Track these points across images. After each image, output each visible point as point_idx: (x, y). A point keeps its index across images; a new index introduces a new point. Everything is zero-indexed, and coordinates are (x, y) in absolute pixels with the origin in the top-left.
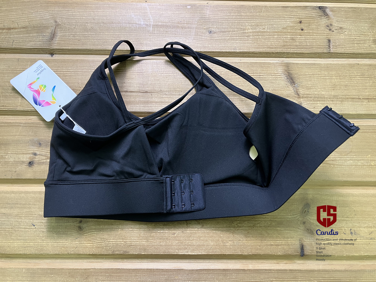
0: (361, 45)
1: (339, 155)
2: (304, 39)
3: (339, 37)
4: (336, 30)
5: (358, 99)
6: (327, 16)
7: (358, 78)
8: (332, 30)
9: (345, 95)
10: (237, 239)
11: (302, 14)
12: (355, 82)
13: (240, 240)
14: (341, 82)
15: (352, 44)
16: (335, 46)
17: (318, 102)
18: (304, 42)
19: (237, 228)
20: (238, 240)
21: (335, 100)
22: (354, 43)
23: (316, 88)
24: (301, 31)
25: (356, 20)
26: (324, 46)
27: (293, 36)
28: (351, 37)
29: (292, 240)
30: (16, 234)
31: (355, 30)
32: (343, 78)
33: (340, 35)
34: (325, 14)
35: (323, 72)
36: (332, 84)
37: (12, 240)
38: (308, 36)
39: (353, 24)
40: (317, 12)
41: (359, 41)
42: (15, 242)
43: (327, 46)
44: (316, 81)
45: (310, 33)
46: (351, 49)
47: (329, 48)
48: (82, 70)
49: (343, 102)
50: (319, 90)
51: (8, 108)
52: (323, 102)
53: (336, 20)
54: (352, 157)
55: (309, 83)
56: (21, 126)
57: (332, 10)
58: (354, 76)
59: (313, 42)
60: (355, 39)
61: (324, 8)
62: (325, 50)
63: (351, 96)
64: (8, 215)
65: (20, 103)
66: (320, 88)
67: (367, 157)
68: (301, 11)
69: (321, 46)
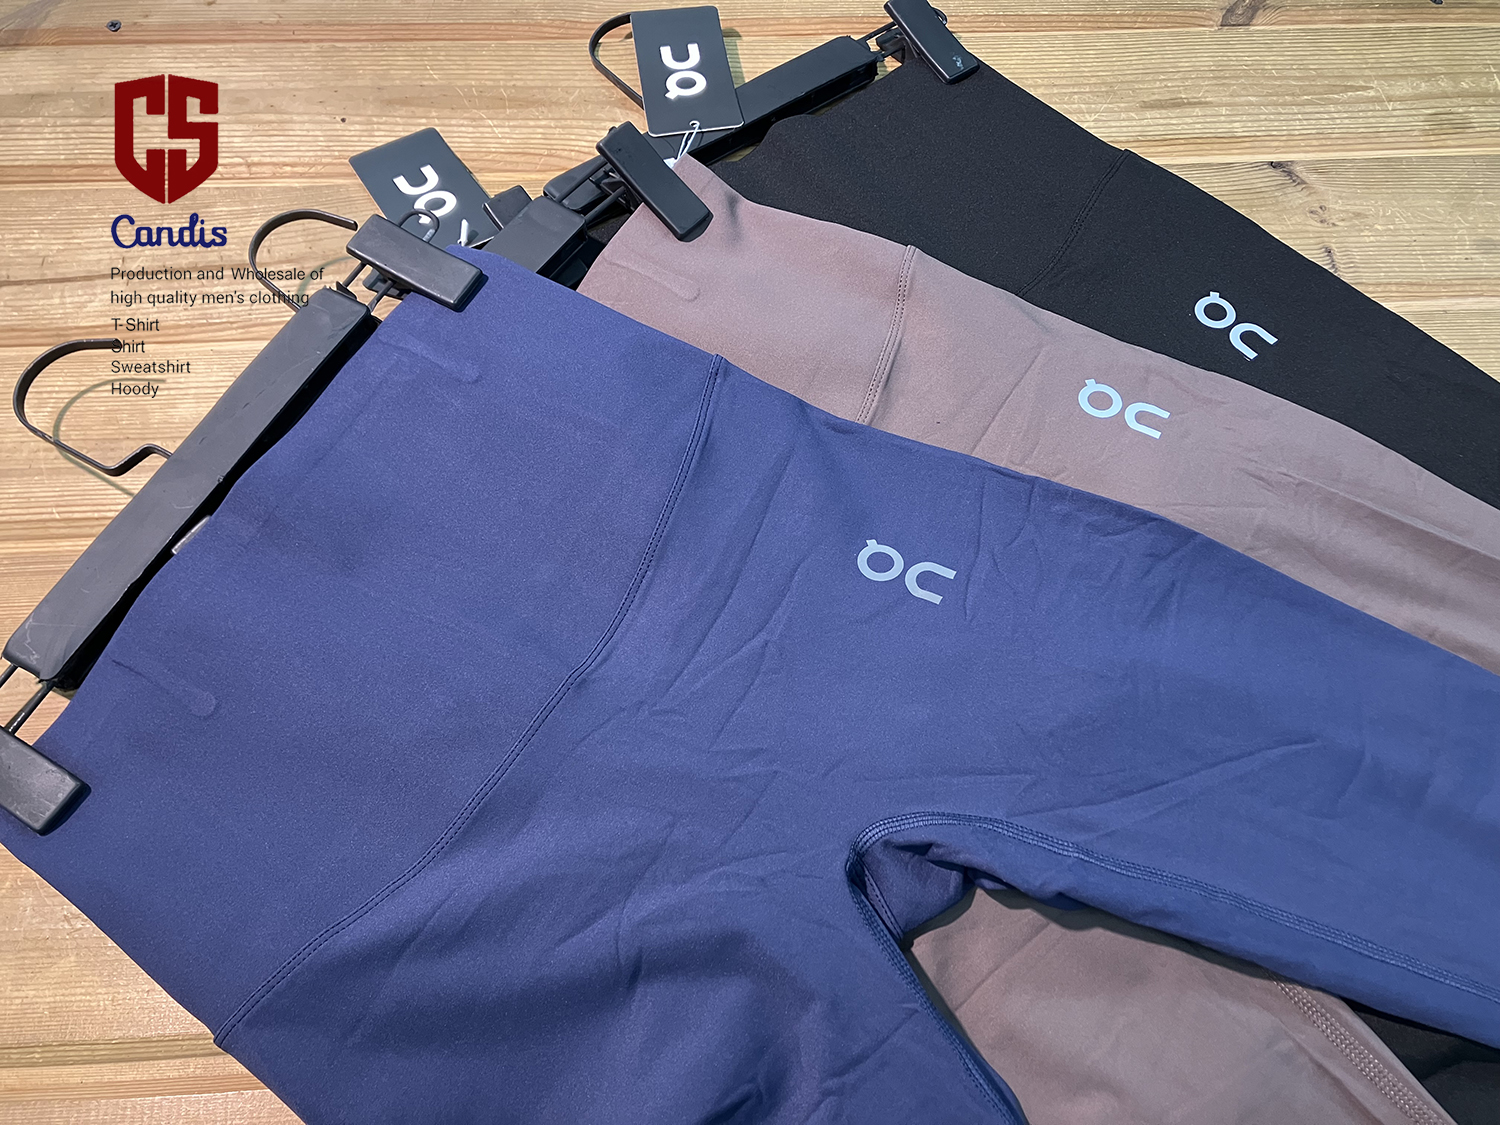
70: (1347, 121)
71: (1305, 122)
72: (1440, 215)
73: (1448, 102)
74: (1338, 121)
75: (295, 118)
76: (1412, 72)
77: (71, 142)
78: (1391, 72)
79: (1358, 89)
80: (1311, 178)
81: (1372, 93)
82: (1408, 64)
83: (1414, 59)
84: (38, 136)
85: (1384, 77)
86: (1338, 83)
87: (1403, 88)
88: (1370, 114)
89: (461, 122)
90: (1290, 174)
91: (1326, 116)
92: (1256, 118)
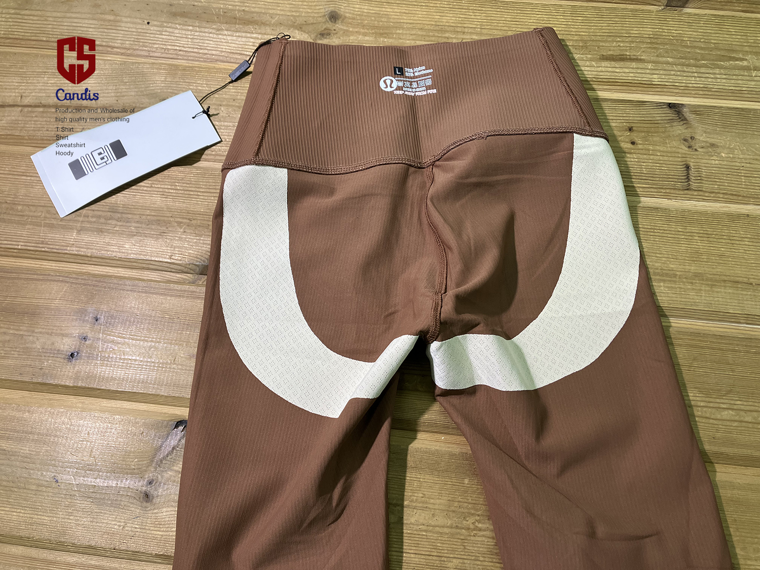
0: (754, 179)
1: (703, 395)
2: (637, 160)
3: (709, 162)
4: (702, 148)
5: (747, 283)
6: (685, 122)
7: (747, 243)
8: (695, 148)
9: (719, 273)
10: (472, 556)
11: (634, 115)
12: (741, 251)
13: (477, 558)
14: (712, 248)
15: (734, 177)
16: (699, 178)
17: (662, 284)
18: (636, 166)
19: (474, 532)
20: (473, 558)
21: (696, 283)
22: (740, 174)
23: (658, 255)
24: (630, 146)
25: (744, 132)
26: (678, 177)
28: (734, 164)
30: (19, 494)
31: (741, 150)
32: (715, 240)
33: (712, 158)
34: (680, 118)
35: (673, 226)
36: (692, 251)
37: (9, 505)
38: (645, 156)
39: (738, 140)
40: (664, 112)
41: (750, 172)
42: (15, 510)
43: (683, 176)
44: (658, 242)
45: (649, 150)
46: (733, 185)
47: (687, 180)
48: (199, 188)
49: (714, 287)
50: (663, 259)
51: (51, 246)
52: (673, 285)
53: (703, 131)
54: (732, 402)
56: (68, 282)
57: (696, 110)
58: (737, 239)
59: (655, 168)
60: (742, 168)
61: (678, 107)
62: (679, 183)
63: (732, 277)
64: (11, 453)
65: (75, 240)
66: (665, 256)
68: (632, 109)
69: (670, 176)
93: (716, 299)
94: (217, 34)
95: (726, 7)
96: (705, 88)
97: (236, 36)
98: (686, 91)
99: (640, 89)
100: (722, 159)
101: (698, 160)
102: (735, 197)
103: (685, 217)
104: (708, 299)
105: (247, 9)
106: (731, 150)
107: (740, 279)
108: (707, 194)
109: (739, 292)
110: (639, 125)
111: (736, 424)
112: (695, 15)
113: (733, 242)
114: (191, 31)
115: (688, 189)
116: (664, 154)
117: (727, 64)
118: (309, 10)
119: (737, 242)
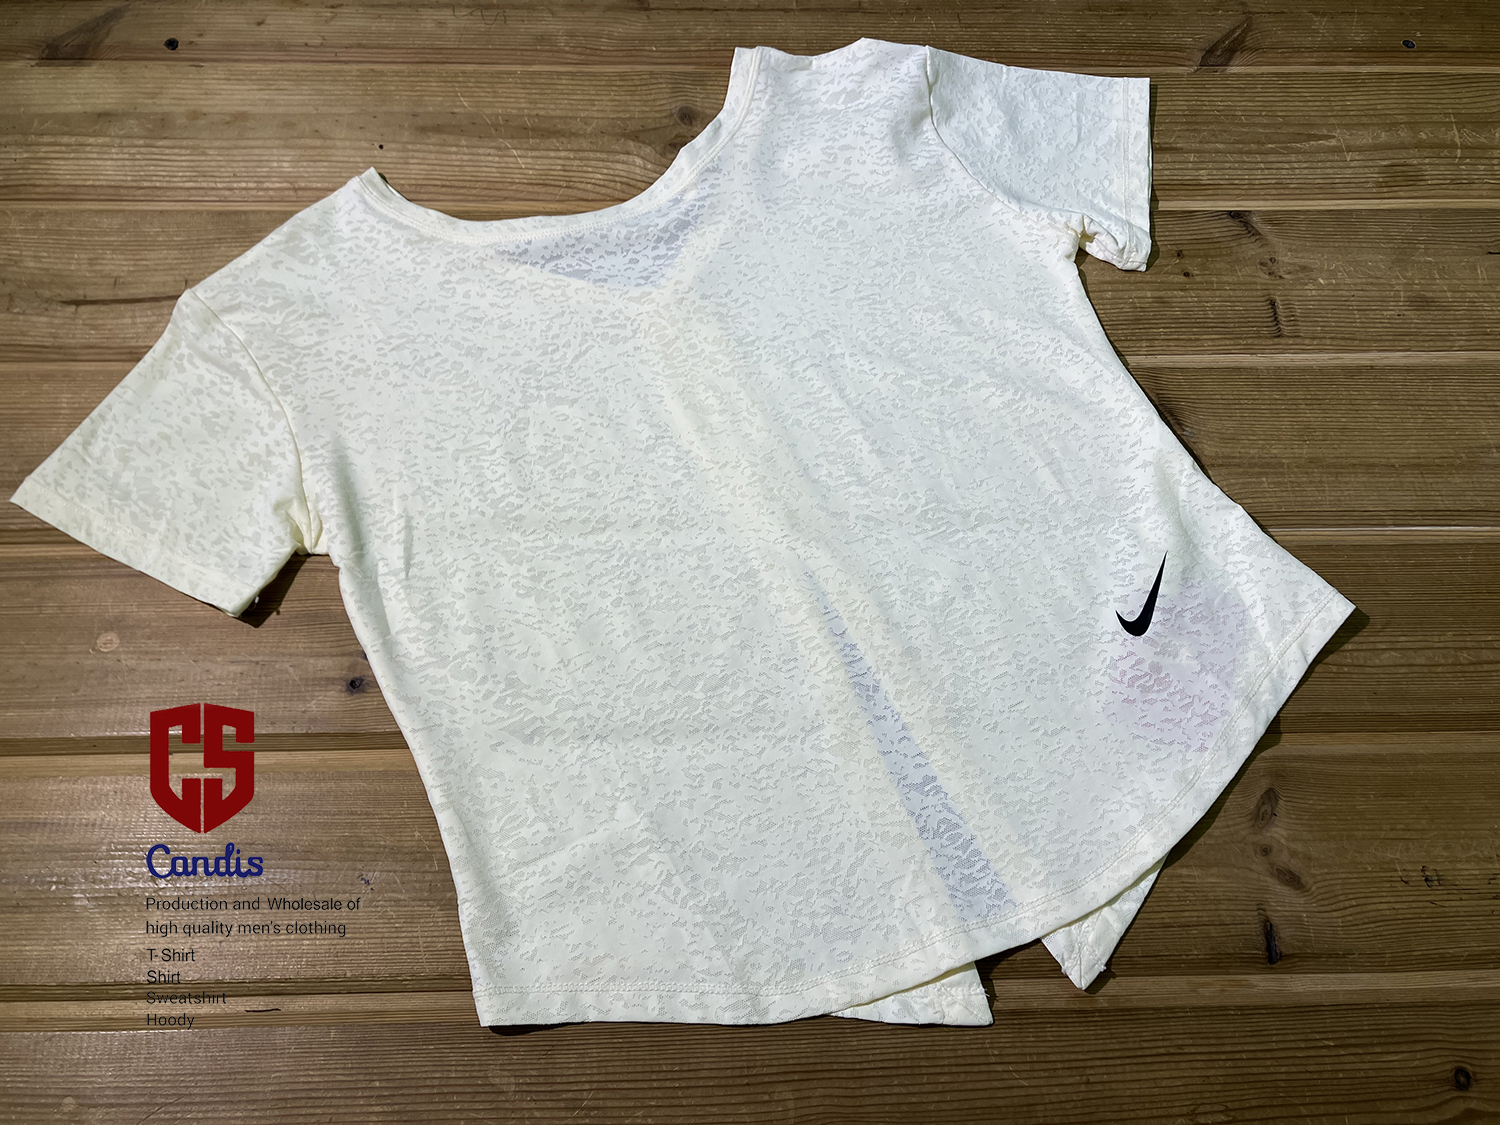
0: (1372, 312)
2: (1196, 299)
3: (1303, 293)
4: (1289, 273)
5: (1387, 466)
6: (1258, 237)
7: (1377, 407)
8: (1279, 274)
9: (1344, 455)
11: (1181, 233)
12: (1370, 420)
14: (1328, 419)
15: (1343, 312)
16: (1292, 318)
18: (1196, 309)
21: (1313, 472)
22: (1350, 308)
23: (1251, 437)
24: (1182, 278)
25: (1347, 244)
26: (1261, 320)
27: (1162, 294)
28: (1340, 293)
29: (1232, 907)
31: (1346, 272)
32: (1330, 407)
33: (1306, 287)
34: (1249, 232)
35: (1263, 393)
36: (1300, 427)
38: (1208, 292)
39: (1340, 257)
40: (1223, 225)
41: (1364, 303)
43: (1268, 317)
45: (1212, 283)
46: (1342, 324)
47: (1274, 323)
49: (1339, 475)
50: (1260, 442)
52: (1280, 480)
53: (1286, 248)
54: (1393, 639)
55: (1229, 424)
57: (1271, 218)
58: (1361, 402)
59: (1224, 308)
60: (1351, 299)
61: (1244, 216)
62: (1264, 329)
63: (1364, 459)
66: (1263, 437)
67: (1442, 638)
69: (1250, 319)
70: (1306, 171)
71: (1266, 172)
72: (1379, 269)
73: (1404, 153)
74: (1297, 171)
75: (338, 143)
76: (1375, 120)
77: (137, 163)
78: (1355, 120)
79: (1321, 138)
80: (1264, 229)
81: (1333, 142)
82: (1372, 112)
83: (1379, 107)
84: (106, 156)
85: (1347, 126)
86: (1303, 131)
87: (1365, 138)
88: (1328, 164)
89: (488, 151)
90: (1247, 224)
91: (1287, 166)
92: (1221, 166)
93: (1346, 493)
94: (499, 156)
95: (1292, 60)
96: (1280, 185)
97: (532, 157)
98: (1251, 190)
99: (1182, 192)
100: (1321, 288)
101: (1286, 292)
102: (1349, 342)
103: (1282, 377)
104: (1333, 494)
105: (542, 113)
106: (1332, 274)
107: (1376, 461)
108: (1307, 342)
109: (1377, 479)
110: (1191, 247)
111: (1404, 670)
112: (1247, 75)
113: (1356, 407)
114: (456, 153)
115: (1279, 336)
116: (1236, 287)
117: (1306, 146)
118: (644, 108)
119: (1363, 408)
